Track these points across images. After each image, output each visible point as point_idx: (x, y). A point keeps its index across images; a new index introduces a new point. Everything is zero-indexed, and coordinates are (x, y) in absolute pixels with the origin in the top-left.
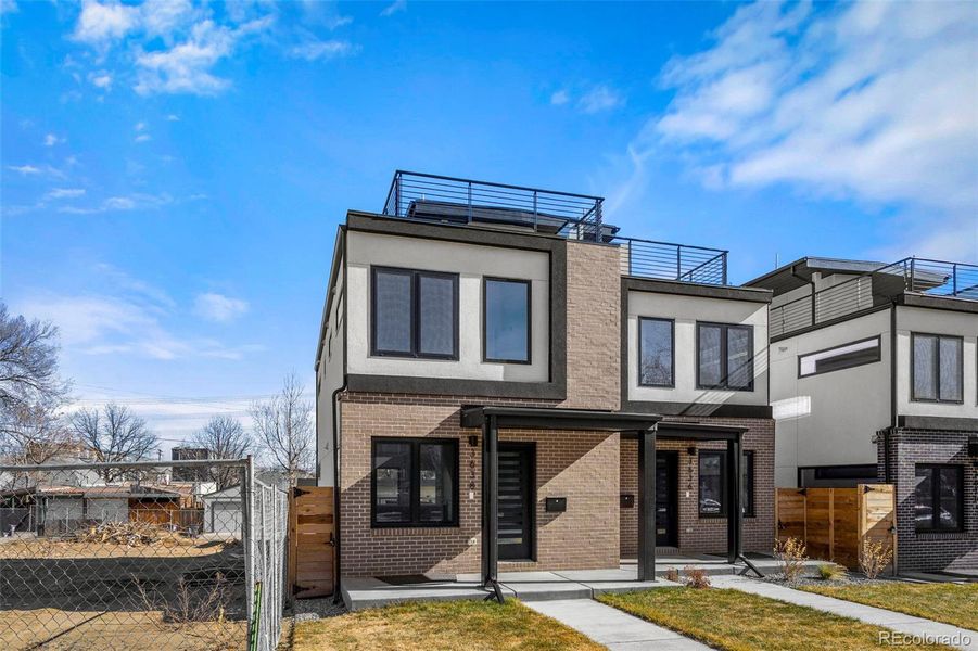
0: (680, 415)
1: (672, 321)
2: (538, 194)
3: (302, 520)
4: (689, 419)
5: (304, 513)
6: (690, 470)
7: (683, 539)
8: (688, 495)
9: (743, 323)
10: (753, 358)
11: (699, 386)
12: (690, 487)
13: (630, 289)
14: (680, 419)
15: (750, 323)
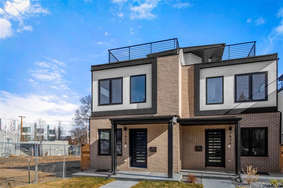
0: (225, 114)
1: (223, 77)
2: (152, 44)
3: (83, 152)
4: (230, 116)
5: (84, 151)
6: (230, 136)
7: (227, 164)
8: (229, 146)
9: (261, 71)
10: (267, 86)
11: (236, 101)
12: (230, 144)
13: (201, 68)
14: (225, 116)
15: (266, 71)
